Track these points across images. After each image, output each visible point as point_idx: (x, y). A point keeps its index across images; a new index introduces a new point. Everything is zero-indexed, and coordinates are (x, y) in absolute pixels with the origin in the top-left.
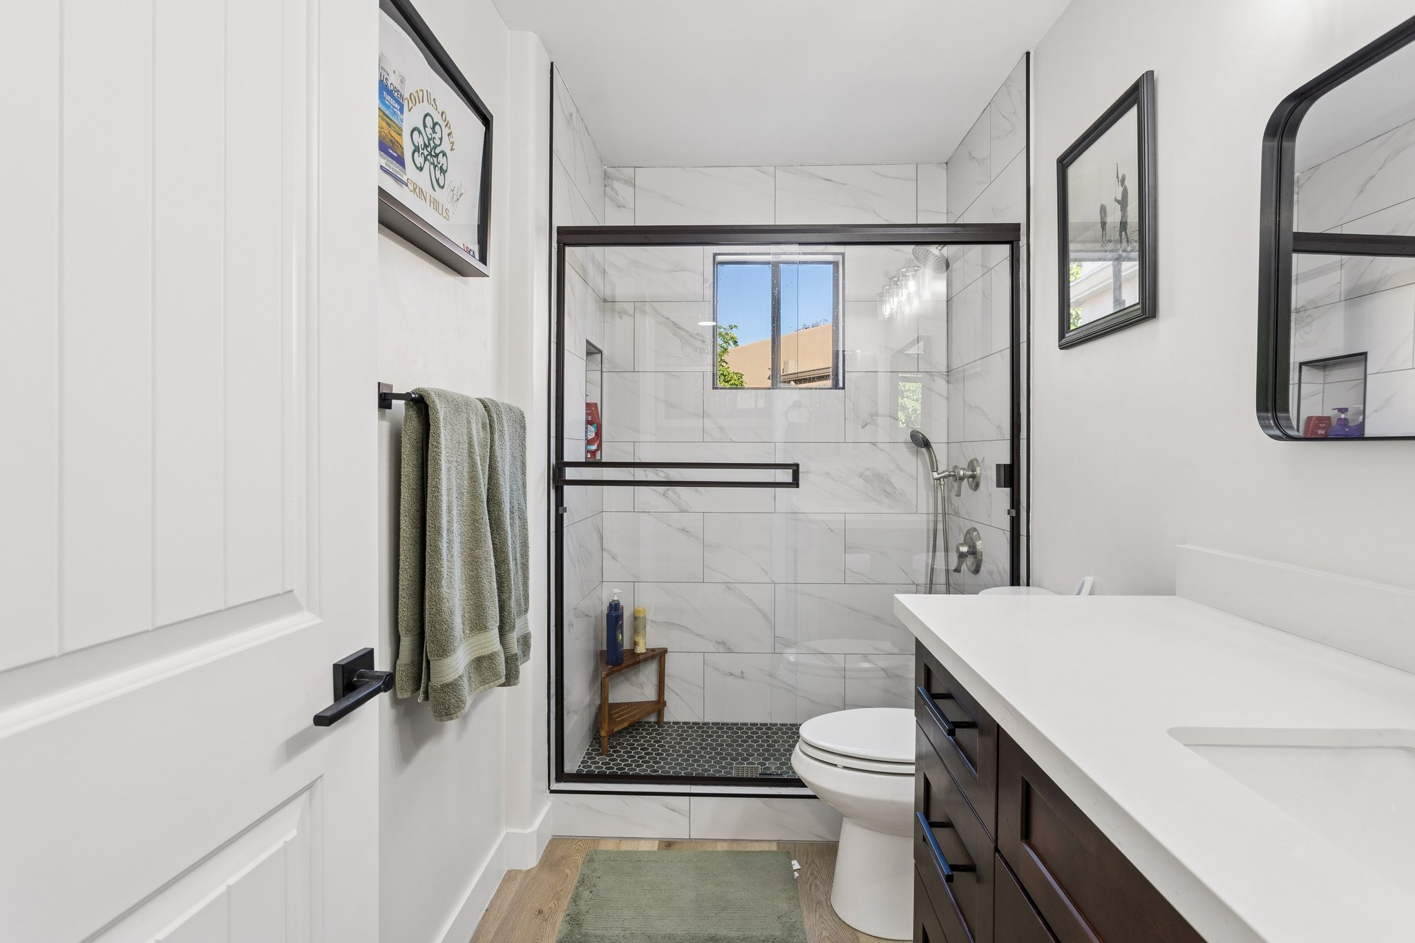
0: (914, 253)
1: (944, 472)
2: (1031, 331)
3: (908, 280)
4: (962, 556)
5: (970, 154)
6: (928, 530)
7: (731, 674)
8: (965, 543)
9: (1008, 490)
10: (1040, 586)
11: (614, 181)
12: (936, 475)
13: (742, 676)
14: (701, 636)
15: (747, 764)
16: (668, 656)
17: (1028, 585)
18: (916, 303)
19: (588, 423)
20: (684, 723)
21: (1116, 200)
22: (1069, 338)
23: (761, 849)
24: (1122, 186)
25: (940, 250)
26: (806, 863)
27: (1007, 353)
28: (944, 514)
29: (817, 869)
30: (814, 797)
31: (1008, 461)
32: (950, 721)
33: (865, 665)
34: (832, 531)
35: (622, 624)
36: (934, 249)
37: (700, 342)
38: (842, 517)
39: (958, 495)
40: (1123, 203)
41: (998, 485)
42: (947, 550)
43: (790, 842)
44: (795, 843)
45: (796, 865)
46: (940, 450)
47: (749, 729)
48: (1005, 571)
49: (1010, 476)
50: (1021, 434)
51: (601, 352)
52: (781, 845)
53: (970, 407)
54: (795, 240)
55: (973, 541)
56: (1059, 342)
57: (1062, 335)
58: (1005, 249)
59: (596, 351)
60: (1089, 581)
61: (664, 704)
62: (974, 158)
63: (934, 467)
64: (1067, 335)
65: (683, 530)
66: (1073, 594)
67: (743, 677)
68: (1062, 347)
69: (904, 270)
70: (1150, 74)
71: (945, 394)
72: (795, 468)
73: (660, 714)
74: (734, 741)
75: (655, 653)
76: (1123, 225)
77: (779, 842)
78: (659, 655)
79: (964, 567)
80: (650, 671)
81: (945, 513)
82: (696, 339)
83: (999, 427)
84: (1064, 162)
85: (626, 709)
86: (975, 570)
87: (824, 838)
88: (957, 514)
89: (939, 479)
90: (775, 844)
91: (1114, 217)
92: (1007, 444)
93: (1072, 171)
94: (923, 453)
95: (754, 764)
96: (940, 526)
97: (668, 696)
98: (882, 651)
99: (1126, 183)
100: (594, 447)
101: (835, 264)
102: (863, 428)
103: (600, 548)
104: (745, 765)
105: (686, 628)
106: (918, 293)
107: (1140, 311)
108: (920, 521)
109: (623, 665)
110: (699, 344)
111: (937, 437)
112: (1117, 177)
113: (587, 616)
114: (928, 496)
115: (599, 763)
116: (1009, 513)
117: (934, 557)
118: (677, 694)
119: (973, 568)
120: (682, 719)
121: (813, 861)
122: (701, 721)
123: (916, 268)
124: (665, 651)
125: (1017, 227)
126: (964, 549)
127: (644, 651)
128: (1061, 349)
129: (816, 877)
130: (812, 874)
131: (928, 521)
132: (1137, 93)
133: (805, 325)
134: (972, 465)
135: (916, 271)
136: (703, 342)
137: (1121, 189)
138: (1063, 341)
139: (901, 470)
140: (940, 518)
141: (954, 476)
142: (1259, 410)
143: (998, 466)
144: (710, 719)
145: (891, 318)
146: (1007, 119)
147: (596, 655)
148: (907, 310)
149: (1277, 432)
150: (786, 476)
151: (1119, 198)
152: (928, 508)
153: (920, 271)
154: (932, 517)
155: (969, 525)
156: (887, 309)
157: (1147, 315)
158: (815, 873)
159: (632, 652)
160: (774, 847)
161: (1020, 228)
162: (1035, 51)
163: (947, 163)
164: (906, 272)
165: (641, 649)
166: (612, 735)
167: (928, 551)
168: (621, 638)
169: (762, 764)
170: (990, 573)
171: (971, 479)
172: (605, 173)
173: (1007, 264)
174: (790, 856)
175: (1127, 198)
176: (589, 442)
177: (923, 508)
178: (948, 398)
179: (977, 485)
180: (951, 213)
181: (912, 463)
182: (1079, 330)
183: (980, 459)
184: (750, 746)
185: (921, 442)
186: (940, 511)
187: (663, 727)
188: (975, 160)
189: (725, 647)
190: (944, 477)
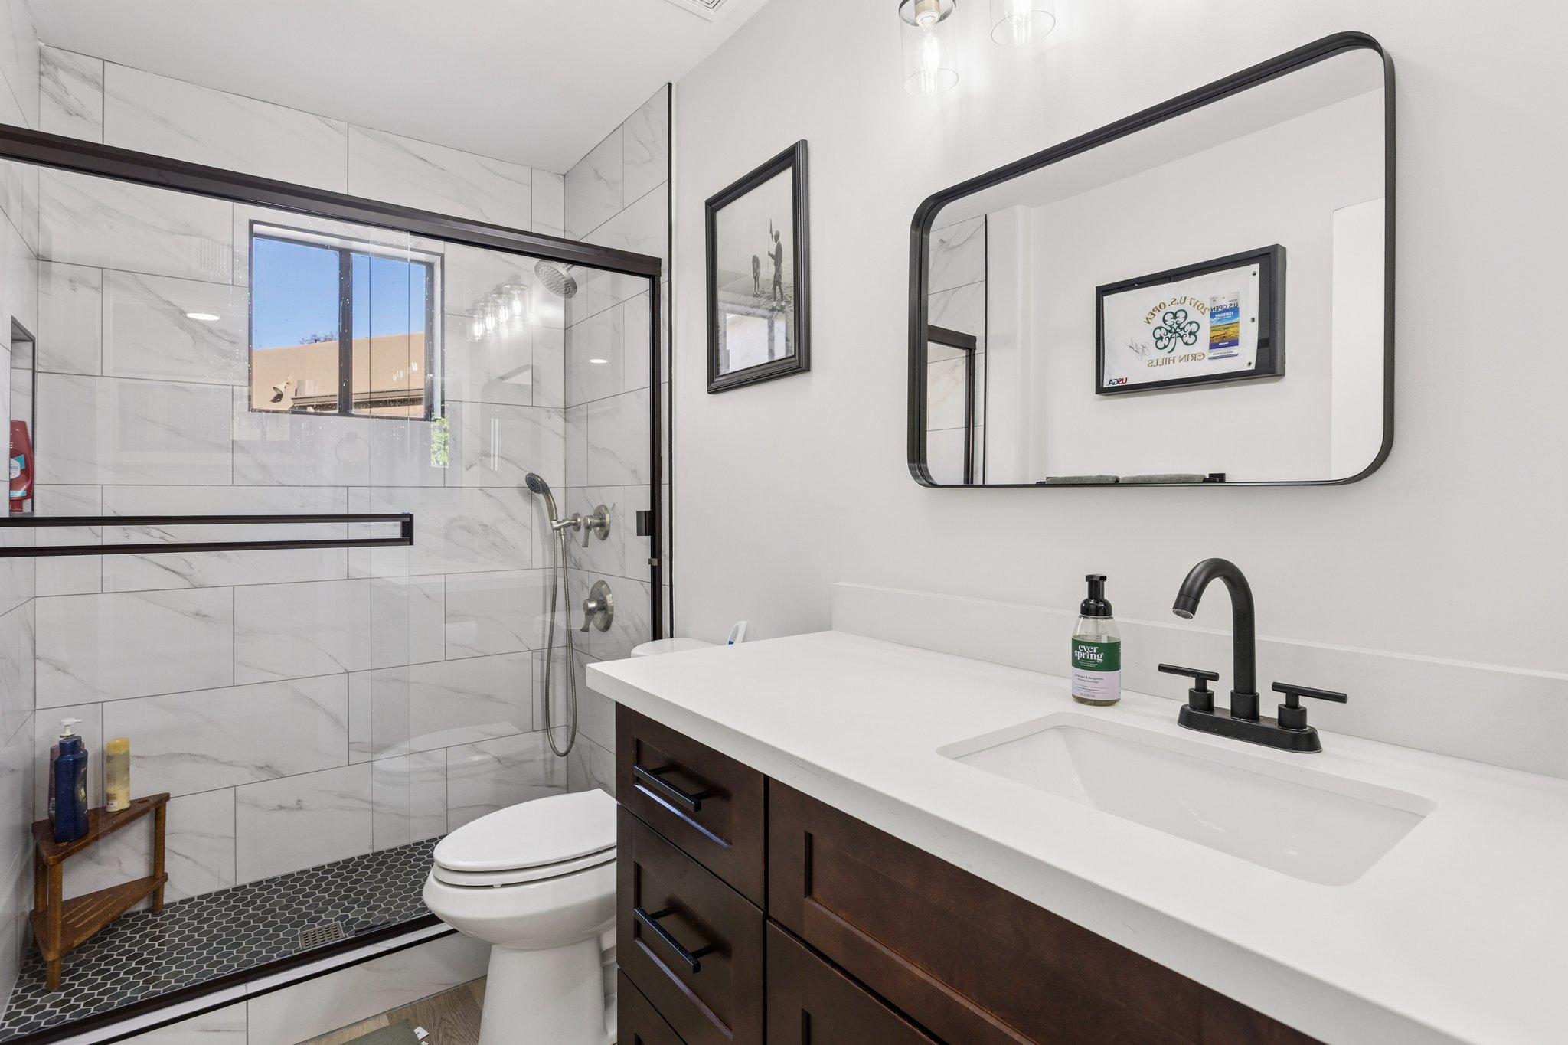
0: (537, 268)
1: (564, 521)
2: (673, 372)
3: (513, 298)
4: (590, 612)
5: (596, 172)
6: (545, 587)
7: (281, 808)
8: (590, 600)
9: (647, 539)
10: (685, 636)
11: (59, 71)
12: (555, 525)
13: (299, 806)
14: (231, 763)
15: (319, 925)
16: (170, 808)
17: (672, 636)
18: (518, 327)
19: (13, 454)
20: (200, 897)
21: (769, 254)
22: (719, 382)
23: (365, 1032)
24: (776, 242)
25: (569, 269)
26: (434, 1025)
27: (646, 394)
28: (565, 568)
29: (451, 1027)
30: (453, 931)
31: (648, 508)
32: (690, 794)
33: (477, 758)
34: (428, 597)
35: (85, 772)
36: (561, 268)
37: (228, 344)
38: (441, 579)
39: (586, 545)
40: (777, 258)
41: (639, 534)
42: (568, 608)
43: (405, 1007)
44: (412, 1005)
45: (421, 1032)
46: (558, 495)
47: (313, 876)
48: (643, 624)
49: (651, 523)
50: (662, 479)
51: (31, 339)
52: (394, 1015)
53: (596, 448)
54: (406, 227)
55: (602, 596)
56: (708, 386)
57: (711, 380)
58: (645, 283)
59: (24, 337)
60: (743, 625)
61: (165, 878)
62: (602, 178)
63: (553, 516)
64: (716, 380)
65: (197, 614)
66: (724, 644)
67: (301, 808)
68: (711, 391)
69: (509, 286)
70: (804, 143)
71: (562, 433)
72: (408, 520)
73: (156, 894)
74: (293, 899)
75: (146, 805)
76: (777, 282)
77: (389, 1013)
78: (155, 808)
79: (592, 626)
80: (138, 834)
81: (565, 565)
82: (219, 337)
83: (634, 472)
84: (714, 205)
85: (91, 904)
86: (605, 627)
87: (451, 984)
88: (578, 566)
89: (559, 529)
90: (386, 1016)
91: (767, 271)
92: (648, 489)
93: (720, 215)
94: (537, 500)
95: (331, 921)
96: (560, 582)
97: (170, 865)
98: (493, 736)
99: (781, 239)
100: (19, 493)
101: (430, 266)
102: (467, 469)
103: (30, 654)
104: (317, 928)
105: (203, 756)
106: (523, 315)
107: (797, 363)
108: (536, 578)
109: (91, 836)
110: (225, 345)
111: (553, 478)
112: (771, 232)
113: (13, 771)
114: (544, 550)
115: (44, 1007)
116: (650, 562)
117: (553, 617)
118: (187, 858)
119: (602, 626)
120: (195, 893)
121: (442, 1019)
122: (230, 886)
123: (522, 287)
124: (164, 799)
125: (657, 262)
126: (592, 605)
127: (126, 805)
128: (709, 393)
129: (452, 1037)
130: (445, 1035)
131: (544, 576)
132: (792, 157)
133: (315, 336)
134: (600, 513)
135: (524, 289)
136: (233, 342)
137: (775, 245)
138: (713, 385)
139: (513, 519)
140: (560, 572)
141: (575, 524)
142: (909, 461)
143: (639, 513)
144: (245, 879)
145: (484, 340)
146: (645, 146)
147: (25, 831)
148: (505, 333)
149: (924, 482)
150: (394, 530)
151: (774, 253)
152: (544, 562)
153: (527, 290)
154: (549, 573)
155: (596, 579)
156: (478, 330)
157: (804, 368)
158: (449, 1032)
159: (102, 812)
160: (384, 1022)
161: (660, 264)
162: (677, 85)
163: (564, 176)
164: (511, 289)
165: (119, 804)
166: (68, 953)
167: (545, 612)
168: (83, 794)
169: (342, 918)
170: (625, 629)
171: (598, 528)
172: (41, 54)
173: (645, 301)
174: (409, 1025)
175: (781, 254)
176: (13, 484)
177: (538, 563)
178: (565, 438)
179: (606, 535)
180: (570, 231)
181: (526, 512)
182: (730, 376)
183: (609, 506)
184: (318, 899)
185: (535, 486)
186: (560, 564)
187: (161, 913)
188: (603, 180)
189: (271, 771)
190: (565, 527)
